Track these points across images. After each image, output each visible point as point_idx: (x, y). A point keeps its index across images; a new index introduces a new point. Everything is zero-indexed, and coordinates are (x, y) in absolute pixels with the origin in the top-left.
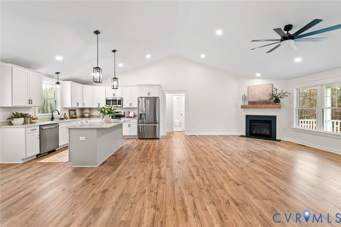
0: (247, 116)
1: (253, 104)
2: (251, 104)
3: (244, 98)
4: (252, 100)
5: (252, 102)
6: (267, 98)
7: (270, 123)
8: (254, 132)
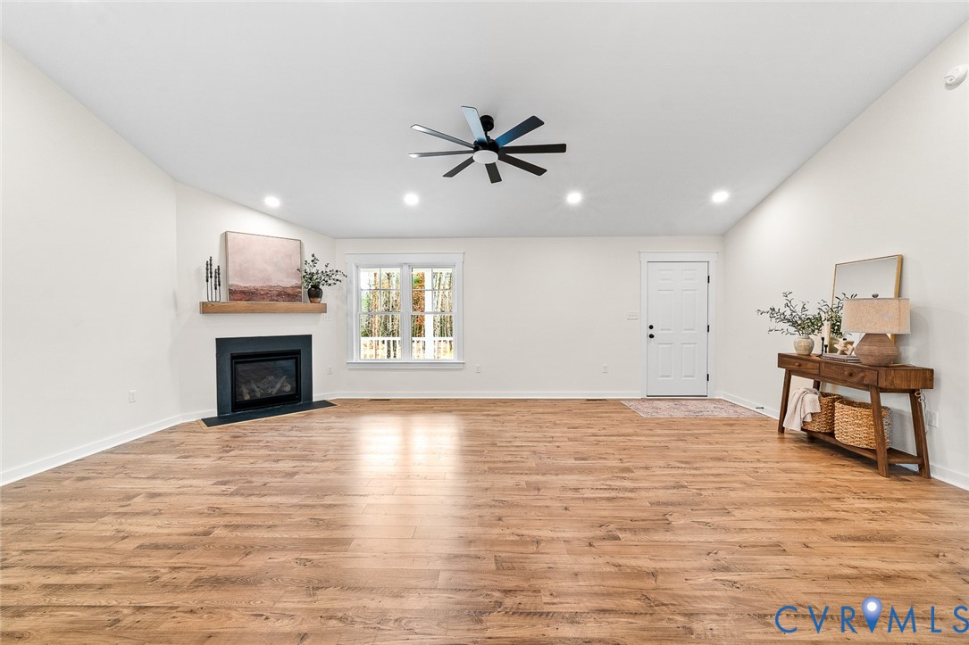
0: (222, 344)
1: (246, 298)
2: (236, 297)
3: (213, 275)
4: (242, 284)
5: (243, 292)
6: (289, 281)
7: (296, 359)
8: (247, 397)
